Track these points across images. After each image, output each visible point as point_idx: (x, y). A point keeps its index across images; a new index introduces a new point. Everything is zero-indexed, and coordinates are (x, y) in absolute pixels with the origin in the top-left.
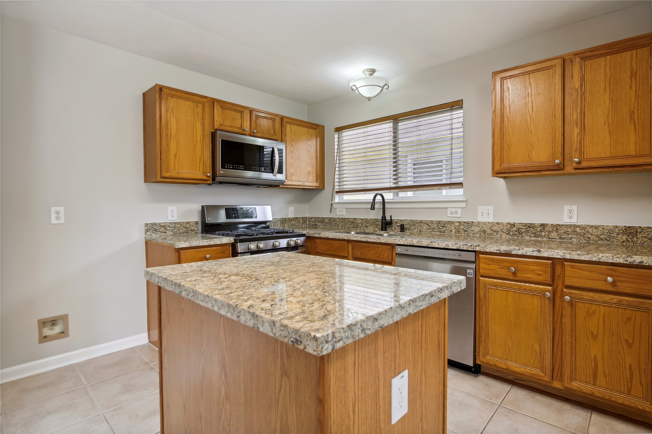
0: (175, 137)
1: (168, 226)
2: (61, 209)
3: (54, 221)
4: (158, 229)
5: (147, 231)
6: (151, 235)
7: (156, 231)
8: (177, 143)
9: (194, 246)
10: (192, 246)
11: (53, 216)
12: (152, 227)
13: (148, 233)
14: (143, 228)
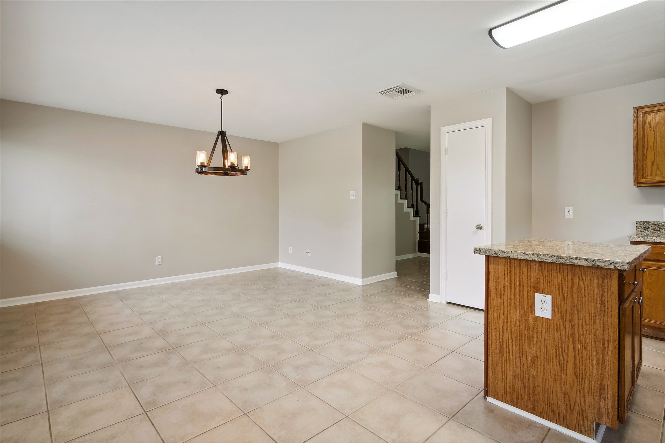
0: (652, 147)
1: (662, 225)
2: (571, 209)
3: (566, 216)
4: (650, 226)
5: (638, 228)
6: (642, 231)
7: (647, 228)
8: (655, 151)
9: (649, 241)
10: (647, 241)
11: (566, 213)
12: (643, 225)
13: (639, 229)
14: (635, 225)
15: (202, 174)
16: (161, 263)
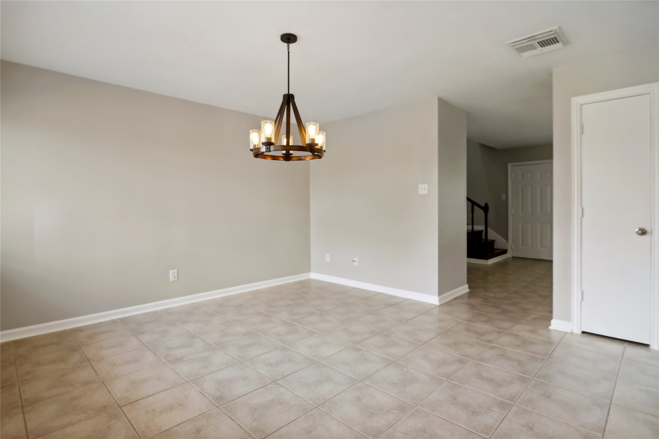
15: (259, 157)
16: (176, 279)
